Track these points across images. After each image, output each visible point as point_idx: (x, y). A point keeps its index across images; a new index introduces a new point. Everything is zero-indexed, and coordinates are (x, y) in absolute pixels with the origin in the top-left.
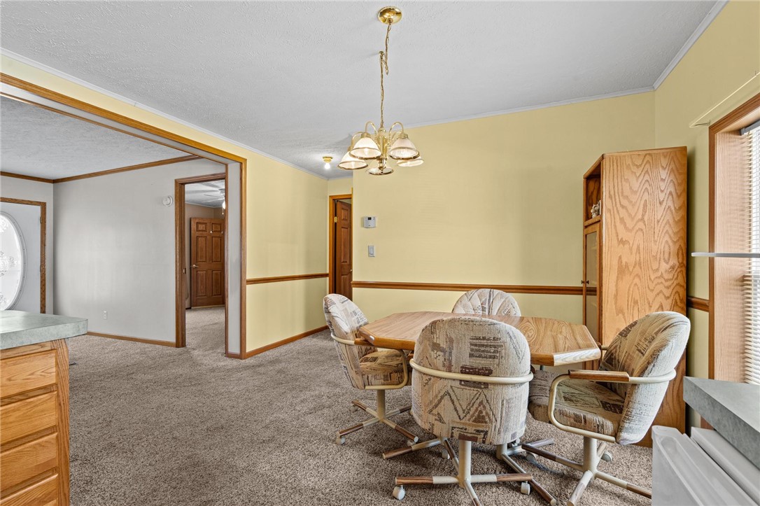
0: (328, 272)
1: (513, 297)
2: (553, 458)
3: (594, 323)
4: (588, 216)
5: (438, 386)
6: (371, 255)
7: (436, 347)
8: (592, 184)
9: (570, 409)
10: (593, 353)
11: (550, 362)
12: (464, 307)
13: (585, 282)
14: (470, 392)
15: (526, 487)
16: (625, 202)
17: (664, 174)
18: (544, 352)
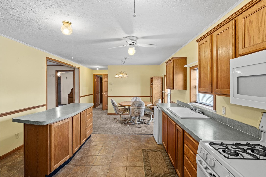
0: (93, 93)
1: (140, 98)
2: (147, 120)
3: (151, 101)
4: (151, 85)
5: (134, 109)
6: (112, 90)
7: (134, 105)
8: (152, 79)
9: (149, 112)
10: (151, 104)
11: (147, 106)
12: (133, 100)
13: (151, 95)
14: (138, 110)
15: (144, 123)
16: (155, 84)
17: (160, 80)
18: (146, 104)
